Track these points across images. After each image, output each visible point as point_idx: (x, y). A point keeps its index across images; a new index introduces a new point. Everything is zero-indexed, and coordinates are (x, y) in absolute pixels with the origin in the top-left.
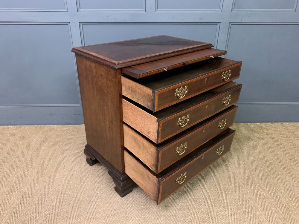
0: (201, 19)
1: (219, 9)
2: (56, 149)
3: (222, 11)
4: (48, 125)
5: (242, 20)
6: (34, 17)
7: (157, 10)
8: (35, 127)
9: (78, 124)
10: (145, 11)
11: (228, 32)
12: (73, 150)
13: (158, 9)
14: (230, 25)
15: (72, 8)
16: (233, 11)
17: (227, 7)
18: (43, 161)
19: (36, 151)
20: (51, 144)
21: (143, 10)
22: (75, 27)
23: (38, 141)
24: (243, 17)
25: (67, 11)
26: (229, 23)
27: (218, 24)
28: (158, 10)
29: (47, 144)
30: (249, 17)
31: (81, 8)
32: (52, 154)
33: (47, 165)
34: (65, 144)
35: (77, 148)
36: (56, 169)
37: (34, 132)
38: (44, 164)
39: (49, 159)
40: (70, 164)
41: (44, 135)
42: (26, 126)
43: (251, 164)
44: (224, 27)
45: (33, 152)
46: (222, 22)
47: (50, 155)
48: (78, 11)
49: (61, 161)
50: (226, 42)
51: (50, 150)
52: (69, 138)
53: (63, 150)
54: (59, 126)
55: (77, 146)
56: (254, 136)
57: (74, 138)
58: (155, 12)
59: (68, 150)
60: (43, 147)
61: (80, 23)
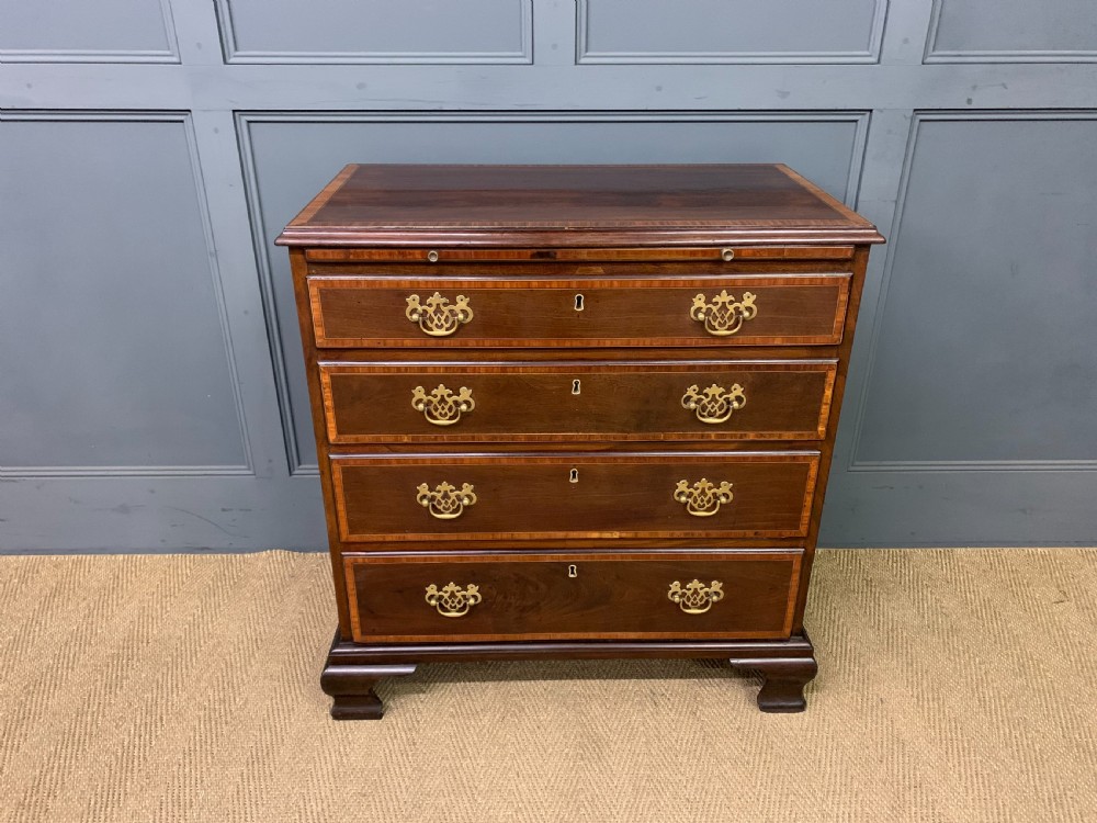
0: (784, 95)
1: (868, 50)
2: (127, 677)
3: (879, 60)
4: (112, 553)
5: (969, 101)
6: (29, 86)
7: (583, 54)
8: (51, 562)
9: (242, 551)
10: (528, 61)
11: (906, 155)
12: (203, 684)
13: (587, 51)
14: (917, 122)
15: (199, 45)
16: (929, 60)
17: (906, 41)
18: (52, 749)
19: (31, 688)
20: (109, 651)
21: (520, 53)
22: (216, 131)
23: (52, 636)
24: (974, 88)
25: (175, 59)
26: (911, 113)
27: (863, 119)
28: (588, 54)
29: (89, 651)
30: (1005, 86)
31: (239, 45)
32: (101, 708)
33: (70, 773)
34: (172, 655)
35: (219, 674)
36: (105, 793)
37: (41, 590)
38: (56, 765)
39: (86, 734)
40: (175, 768)
41: (84, 604)
42: (12, 558)
43: (1028, 770)
44: (889, 132)
45: (16, 697)
46: (881, 111)
47: (93, 713)
48: (225, 62)
49: (137, 746)
50: (895, 198)
51: (99, 683)
52: (191, 619)
53: (154, 685)
54: (157, 556)
55: (223, 666)
56: (1020, 618)
57: (212, 622)
58: (576, 64)
59: (180, 686)
60: (67, 668)
61: (237, 113)
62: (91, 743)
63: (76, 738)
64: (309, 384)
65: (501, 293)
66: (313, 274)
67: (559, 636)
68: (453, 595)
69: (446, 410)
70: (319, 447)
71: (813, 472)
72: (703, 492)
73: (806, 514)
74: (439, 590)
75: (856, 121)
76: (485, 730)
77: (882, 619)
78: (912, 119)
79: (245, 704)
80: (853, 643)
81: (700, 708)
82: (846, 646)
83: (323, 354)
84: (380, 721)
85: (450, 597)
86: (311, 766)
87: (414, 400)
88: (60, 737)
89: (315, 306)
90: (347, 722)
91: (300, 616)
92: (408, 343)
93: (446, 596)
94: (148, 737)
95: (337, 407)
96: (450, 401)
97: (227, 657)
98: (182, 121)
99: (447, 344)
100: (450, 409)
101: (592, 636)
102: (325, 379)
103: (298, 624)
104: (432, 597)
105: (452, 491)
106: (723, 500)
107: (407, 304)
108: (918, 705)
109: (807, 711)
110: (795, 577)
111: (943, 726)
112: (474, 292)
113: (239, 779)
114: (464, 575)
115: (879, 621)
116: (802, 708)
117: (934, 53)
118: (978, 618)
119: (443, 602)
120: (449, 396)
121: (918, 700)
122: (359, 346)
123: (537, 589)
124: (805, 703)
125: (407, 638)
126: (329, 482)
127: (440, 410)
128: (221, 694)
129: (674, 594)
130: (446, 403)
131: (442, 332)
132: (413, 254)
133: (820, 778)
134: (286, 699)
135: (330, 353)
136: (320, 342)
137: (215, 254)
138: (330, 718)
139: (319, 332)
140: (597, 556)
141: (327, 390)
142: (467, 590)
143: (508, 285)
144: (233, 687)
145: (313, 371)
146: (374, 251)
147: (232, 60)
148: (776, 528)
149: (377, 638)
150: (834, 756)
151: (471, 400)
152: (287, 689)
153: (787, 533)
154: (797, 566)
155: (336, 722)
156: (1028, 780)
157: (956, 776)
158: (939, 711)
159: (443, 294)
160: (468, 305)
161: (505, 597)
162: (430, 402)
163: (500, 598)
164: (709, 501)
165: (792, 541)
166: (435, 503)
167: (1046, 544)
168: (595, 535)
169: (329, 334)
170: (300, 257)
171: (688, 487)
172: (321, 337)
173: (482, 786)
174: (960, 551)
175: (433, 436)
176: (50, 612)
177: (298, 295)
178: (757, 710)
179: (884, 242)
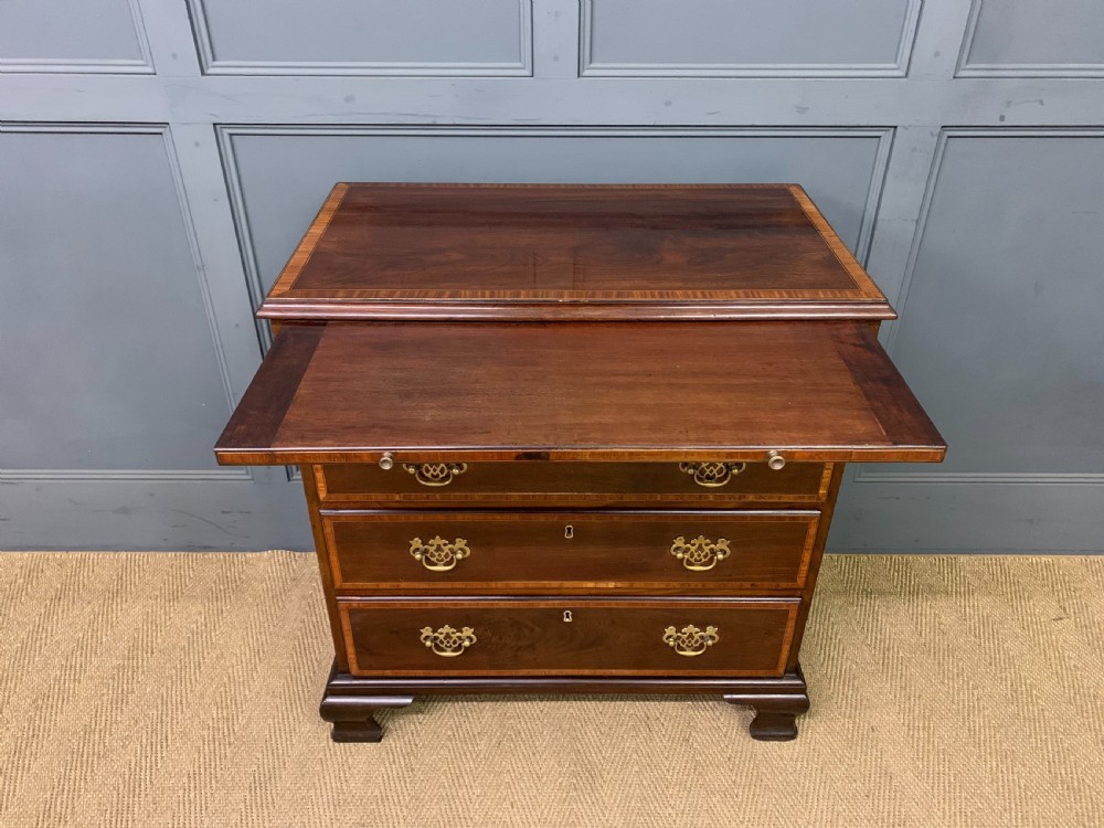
0: (802, 110)
1: (895, 62)
2: (133, 692)
3: (907, 75)
4: (115, 551)
5: (1002, 118)
7: (587, 65)
8: (55, 560)
9: (244, 550)
10: (528, 73)
11: (931, 173)
12: (207, 700)
13: (591, 62)
14: (945, 138)
15: (174, 56)
16: (961, 73)
17: (937, 54)
18: (62, 770)
19: (40, 702)
20: (115, 662)
21: (519, 65)
22: (197, 144)
23: (58, 643)
24: (1009, 104)
25: (150, 70)
26: (939, 130)
27: (886, 136)
28: (592, 66)
29: (95, 662)
30: (1041, 103)
31: (217, 56)
32: (108, 727)
33: (79, 796)
34: (175, 668)
35: (222, 689)
36: (114, 819)
37: (46, 591)
38: (66, 787)
39: (94, 754)
40: (181, 792)
41: (88, 609)
42: (17, 555)
43: (1011, 809)
44: (914, 150)
45: (26, 712)
46: (906, 128)
47: (101, 731)
48: (203, 73)
49: (144, 768)
50: (916, 218)
51: (105, 698)
52: (195, 626)
53: (159, 702)
54: (160, 555)
55: (226, 679)
56: (1017, 637)
57: (215, 630)
58: (579, 76)
59: (184, 702)
60: (74, 680)
61: (218, 127)
62: (99, 764)
63: (85, 758)
67: (554, 672)
68: (448, 636)
69: (438, 472)
70: (310, 503)
71: (813, 531)
72: (700, 547)
73: (804, 568)
74: (434, 631)
75: (879, 137)
76: (482, 756)
77: (879, 637)
78: (940, 136)
79: (249, 722)
80: (849, 662)
81: (693, 734)
82: (842, 665)
84: (379, 744)
85: (445, 638)
86: (312, 792)
88: (69, 758)
90: (347, 744)
91: (302, 625)
93: (441, 637)
94: (153, 758)
97: (230, 671)
98: (161, 134)
100: (442, 471)
101: (586, 672)
103: (299, 634)
104: (427, 638)
105: (445, 545)
106: (720, 556)
108: (908, 735)
109: (799, 738)
110: (791, 624)
111: (931, 758)
113: (242, 806)
114: (459, 619)
115: (876, 638)
116: (793, 737)
117: (968, 67)
118: (975, 637)
119: (438, 642)
121: (909, 729)
123: (532, 631)
124: (796, 732)
125: (404, 672)
126: (321, 535)
127: (432, 471)
128: (225, 712)
129: (669, 637)
130: (438, 465)
133: (806, 814)
134: (288, 718)
137: (202, 268)
138: (331, 741)
140: (592, 604)
142: (462, 632)
144: (236, 704)
147: (210, 71)
148: (773, 580)
149: (375, 673)
150: (822, 790)
152: (289, 707)
153: (784, 585)
154: (793, 614)
155: (336, 744)
156: (1011, 820)
157: (940, 814)
158: (928, 741)
161: (500, 639)
162: (421, 465)
163: (495, 639)
164: (705, 556)
165: (789, 593)
166: (428, 555)
167: (1051, 552)
168: (591, 585)
171: (685, 543)
173: (477, 817)
174: (963, 558)
175: (425, 495)
176: (55, 617)
178: (749, 737)
179: (896, 318)
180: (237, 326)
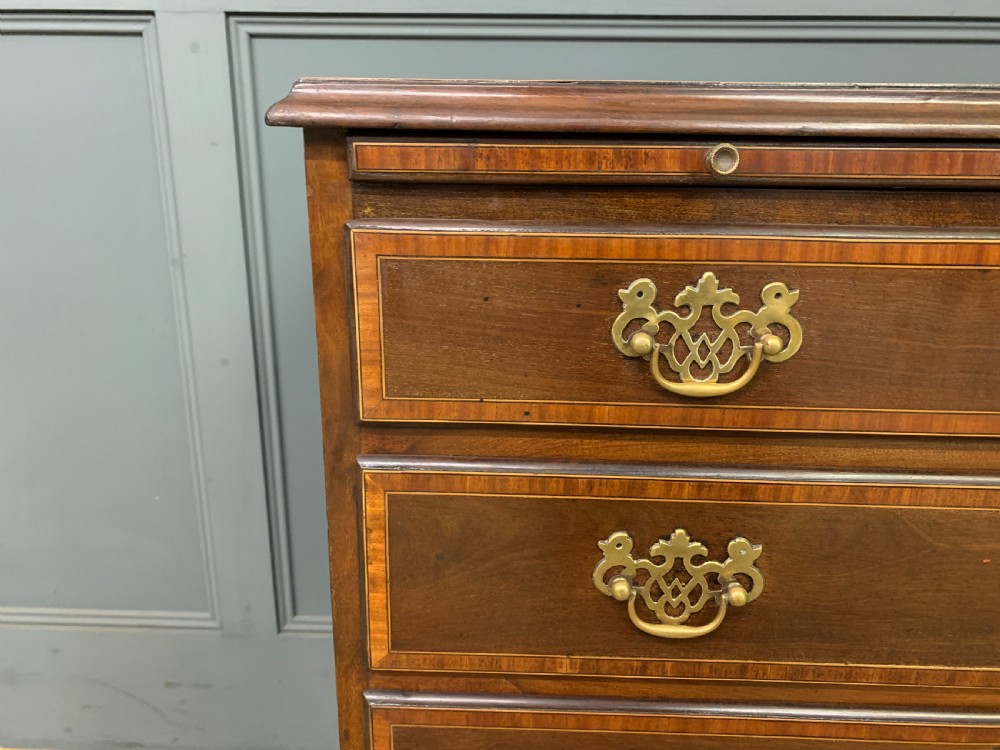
61: (232, 19)
64: (330, 515)
65: (892, 276)
66: (366, 218)
69: (683, 597)
70: (342, 673)
83: (373, 440)
87: (603, 566)
89: (367, 306)
92: (607, 413)
95: (398, 577)
96: (698, 573)
98: (139, 34)
99: (711, 419)
100: (695, 595)
102: (375, 505)
107: (619, 305)
112: (815, 273)
120: (698, 559)
122: (472, 418)
127: (667, 596)
130: (686, 577)
131: (709, 387)
132: (658, 159)
135: (390, 436)
136: (369, 407)
137: (181, 261)
139: (369, 379)
141: (374, 535)
143: (916, 256)
145: (343, 482)
146: (544, 147)
151: (755, 573)
159: (725, 277)
160: (795, 311)
162: (642, 575)
169: (397, 385)
170: (332, 166)
172: (375, 393)
175: (636, 661)
177: (320, 277)
180: (225, 362)
